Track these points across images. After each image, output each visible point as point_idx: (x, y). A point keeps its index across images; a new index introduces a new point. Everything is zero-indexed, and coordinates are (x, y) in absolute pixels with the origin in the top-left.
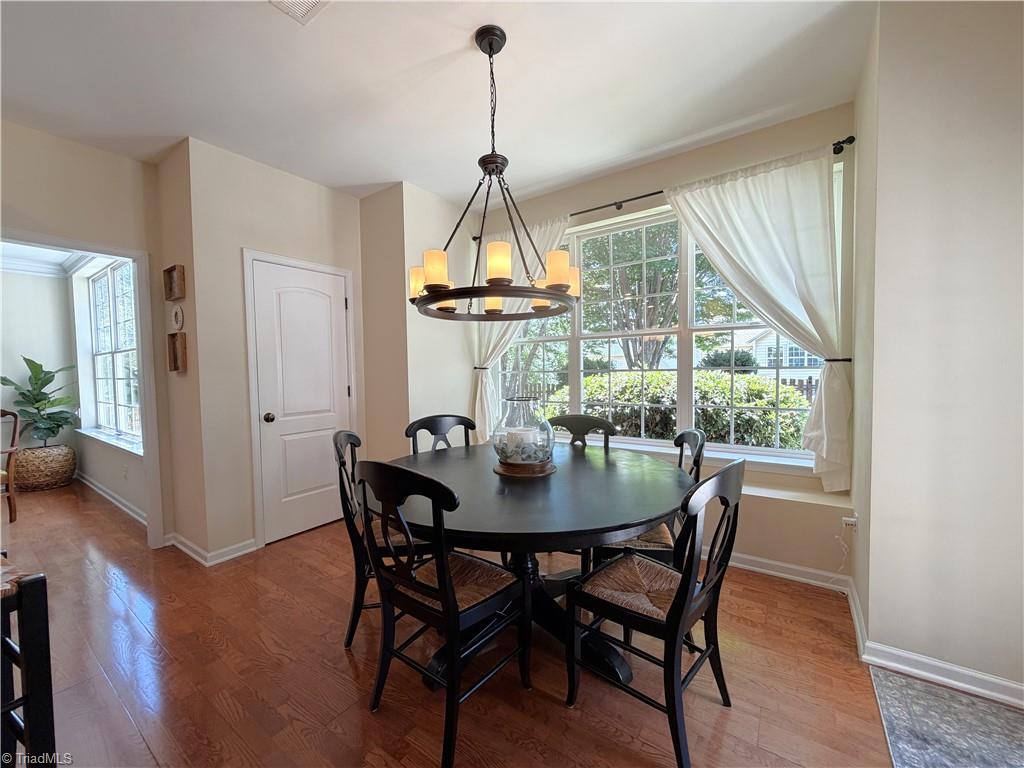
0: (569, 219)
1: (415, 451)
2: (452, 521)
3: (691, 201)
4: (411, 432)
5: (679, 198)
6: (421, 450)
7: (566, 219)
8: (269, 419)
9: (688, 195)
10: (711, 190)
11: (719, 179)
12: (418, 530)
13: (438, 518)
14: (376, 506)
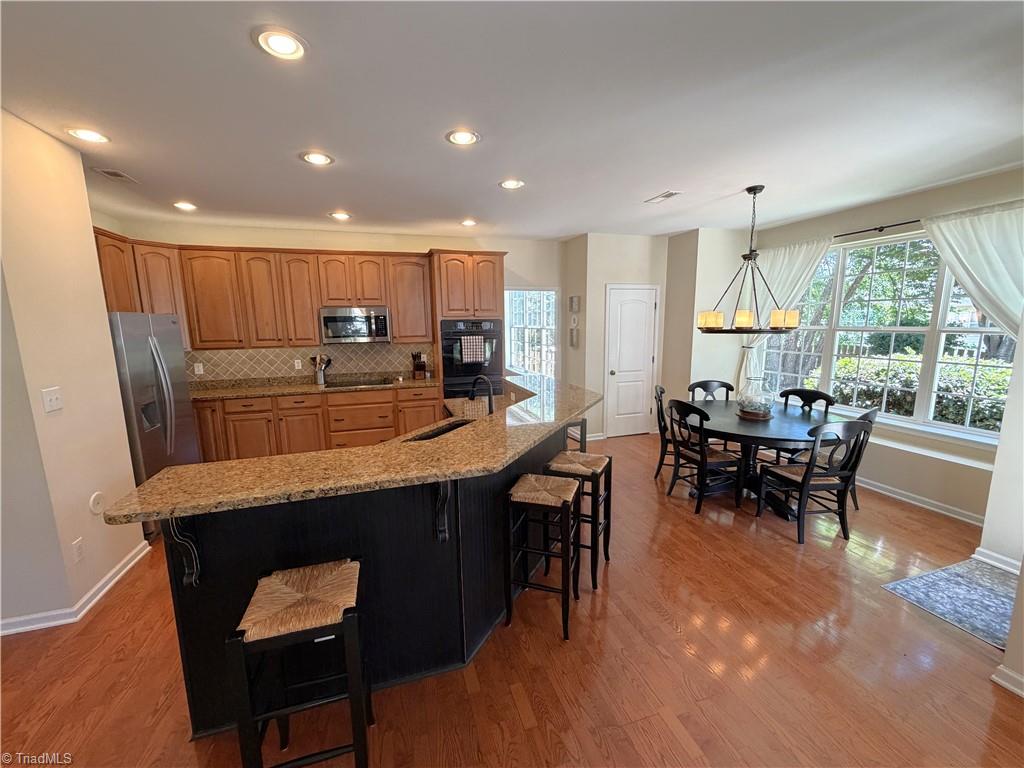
0: (833, 239)
1: (693, 399)
2: (707, 425)
3: (945, 230)
4: (692, 388)
5: (934, 227)
6: (696, 399)
7: (830, 240)
8: (613, 373)
9: (943, 225)
10: (967, 221)
11: (976, 212)
12: (693, 428)
13: (701, 423)
14: (677, 417)
